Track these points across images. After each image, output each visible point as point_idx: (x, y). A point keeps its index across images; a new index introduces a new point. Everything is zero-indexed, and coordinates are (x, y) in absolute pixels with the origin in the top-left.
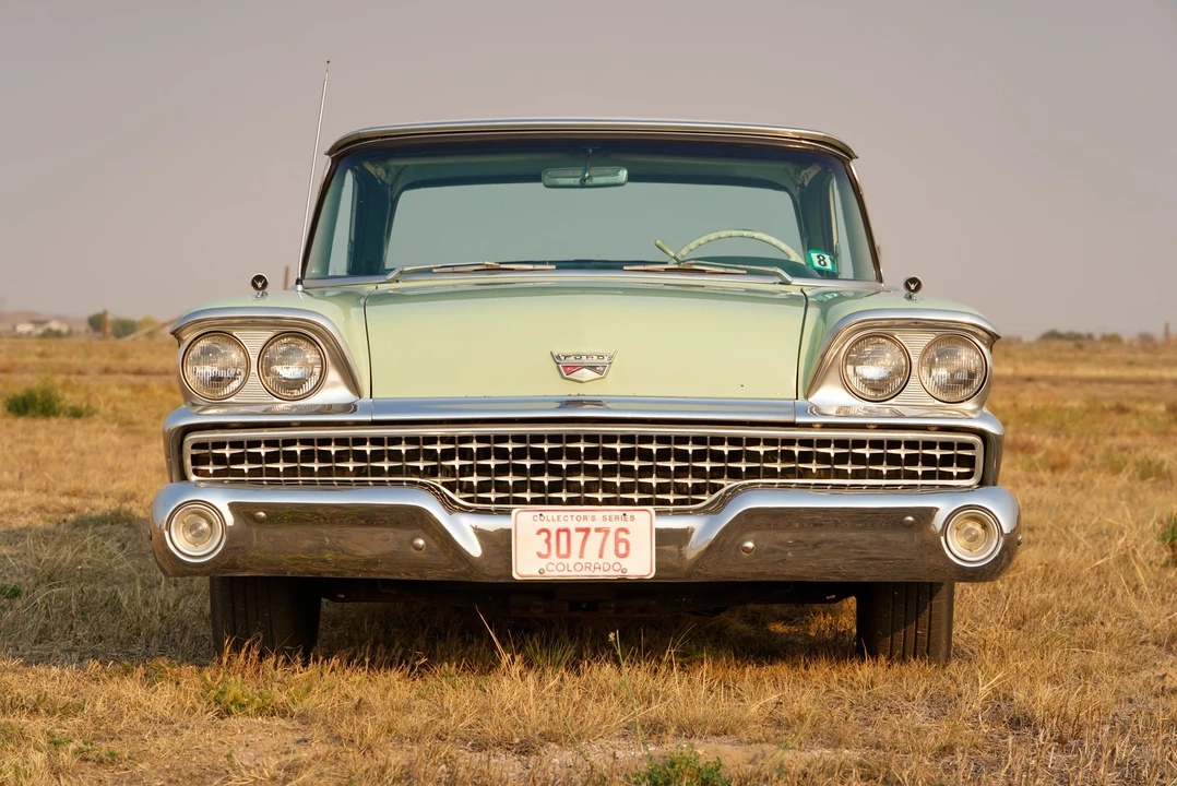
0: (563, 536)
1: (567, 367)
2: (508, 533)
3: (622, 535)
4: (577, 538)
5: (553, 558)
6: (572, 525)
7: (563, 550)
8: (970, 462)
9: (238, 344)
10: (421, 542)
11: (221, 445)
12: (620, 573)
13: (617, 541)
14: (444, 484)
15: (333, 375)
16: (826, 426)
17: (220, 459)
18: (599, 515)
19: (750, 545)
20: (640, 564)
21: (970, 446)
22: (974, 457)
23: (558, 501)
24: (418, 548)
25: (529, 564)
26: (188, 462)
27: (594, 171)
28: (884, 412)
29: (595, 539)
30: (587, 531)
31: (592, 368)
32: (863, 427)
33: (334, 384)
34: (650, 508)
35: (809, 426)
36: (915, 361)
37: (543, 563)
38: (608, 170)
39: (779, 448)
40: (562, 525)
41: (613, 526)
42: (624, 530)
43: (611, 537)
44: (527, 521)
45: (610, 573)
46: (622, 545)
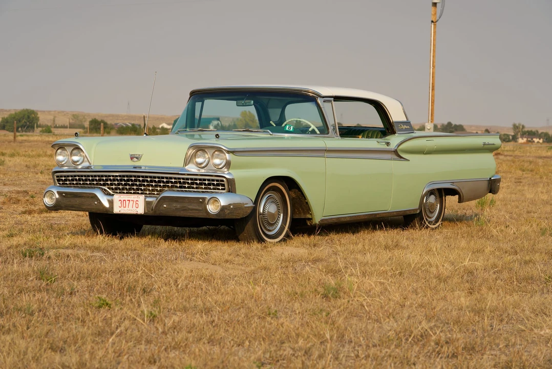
0: (124, 202)
1: (132, 158)
2: (113, 200)
3: (137, 202)
4: (127, 202)
5: (122, 208)
6: (126, 199)
7: (124, 206)
8: (223, 185)
9: (66, 150)
10: (96, 203)
11: (62, 176)
12: (136, 212)
13: (136, 204)
14: (108, 188)
15: (86, 159)
16: (188, 175)
17: (62, 180)
18: (132, 196)
19: (165, 206)
20: (141, 210)
21: (222, 181)
22: (225, 184)
23: (124, 193)
25: (117, 209)
26: (56, 181)
28: (203, 171)
29: (131, 202)
30: (129, 201)
31: (137, 158)
33: (86, 161)
34: (143, 195)
35: (184, 174)
36: (210, 157)
37: (120, 209)
39: (178, 180)
40: (124, 199)
41: (135, 200)
42: (137, 201)
43: (135, 202)
44: (117, 198)
45: (134, 212)
46: (137, 205)
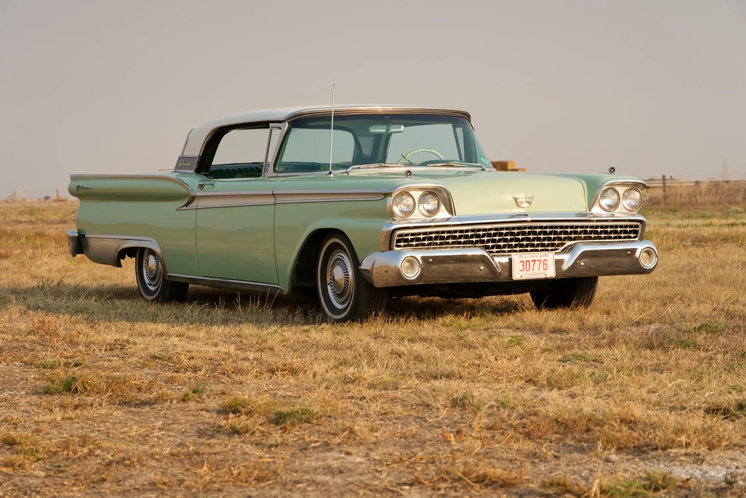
0: (528, 263)
2: (511, 263)
3: (545, 262)
4: (532, 263)
5: (525, 271)
6: (530, 259)
7: (528, 269)
8: (636, 232)
9: (411, 196)
10: (482, 268)
11: (407, 235)
12: (545, 276)
13: (544, 264)
15: (442, 207)
16: (597, 221)
17: (406, 240)
18: (538, 255)
19: (582, 264)
20: (551, 273)
21: (637, 226)
22: (638, 231)
23: (527, 251)
24: (481, 270)
25: (518, 274)
26: (394, 242)
27: (391, 126)
28: (613, 215)
29: (537, 263)
30: (535, 261)
31: (527, 202)
32: (607, 221)
33: (443, 211)
34: (554, 252)
35: (592, 221)
36: (621, 197)
37: (521, 273)
38: (396, 126)
39: (584, 229)
40: (528, 259)
41: (542, 259)
42: (546, 260)
43: (542, 263)
44: (517, 258)
45: (543, 276)
46: (545, 266)
